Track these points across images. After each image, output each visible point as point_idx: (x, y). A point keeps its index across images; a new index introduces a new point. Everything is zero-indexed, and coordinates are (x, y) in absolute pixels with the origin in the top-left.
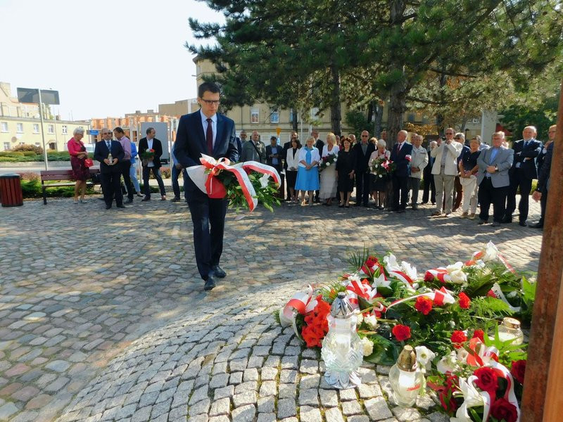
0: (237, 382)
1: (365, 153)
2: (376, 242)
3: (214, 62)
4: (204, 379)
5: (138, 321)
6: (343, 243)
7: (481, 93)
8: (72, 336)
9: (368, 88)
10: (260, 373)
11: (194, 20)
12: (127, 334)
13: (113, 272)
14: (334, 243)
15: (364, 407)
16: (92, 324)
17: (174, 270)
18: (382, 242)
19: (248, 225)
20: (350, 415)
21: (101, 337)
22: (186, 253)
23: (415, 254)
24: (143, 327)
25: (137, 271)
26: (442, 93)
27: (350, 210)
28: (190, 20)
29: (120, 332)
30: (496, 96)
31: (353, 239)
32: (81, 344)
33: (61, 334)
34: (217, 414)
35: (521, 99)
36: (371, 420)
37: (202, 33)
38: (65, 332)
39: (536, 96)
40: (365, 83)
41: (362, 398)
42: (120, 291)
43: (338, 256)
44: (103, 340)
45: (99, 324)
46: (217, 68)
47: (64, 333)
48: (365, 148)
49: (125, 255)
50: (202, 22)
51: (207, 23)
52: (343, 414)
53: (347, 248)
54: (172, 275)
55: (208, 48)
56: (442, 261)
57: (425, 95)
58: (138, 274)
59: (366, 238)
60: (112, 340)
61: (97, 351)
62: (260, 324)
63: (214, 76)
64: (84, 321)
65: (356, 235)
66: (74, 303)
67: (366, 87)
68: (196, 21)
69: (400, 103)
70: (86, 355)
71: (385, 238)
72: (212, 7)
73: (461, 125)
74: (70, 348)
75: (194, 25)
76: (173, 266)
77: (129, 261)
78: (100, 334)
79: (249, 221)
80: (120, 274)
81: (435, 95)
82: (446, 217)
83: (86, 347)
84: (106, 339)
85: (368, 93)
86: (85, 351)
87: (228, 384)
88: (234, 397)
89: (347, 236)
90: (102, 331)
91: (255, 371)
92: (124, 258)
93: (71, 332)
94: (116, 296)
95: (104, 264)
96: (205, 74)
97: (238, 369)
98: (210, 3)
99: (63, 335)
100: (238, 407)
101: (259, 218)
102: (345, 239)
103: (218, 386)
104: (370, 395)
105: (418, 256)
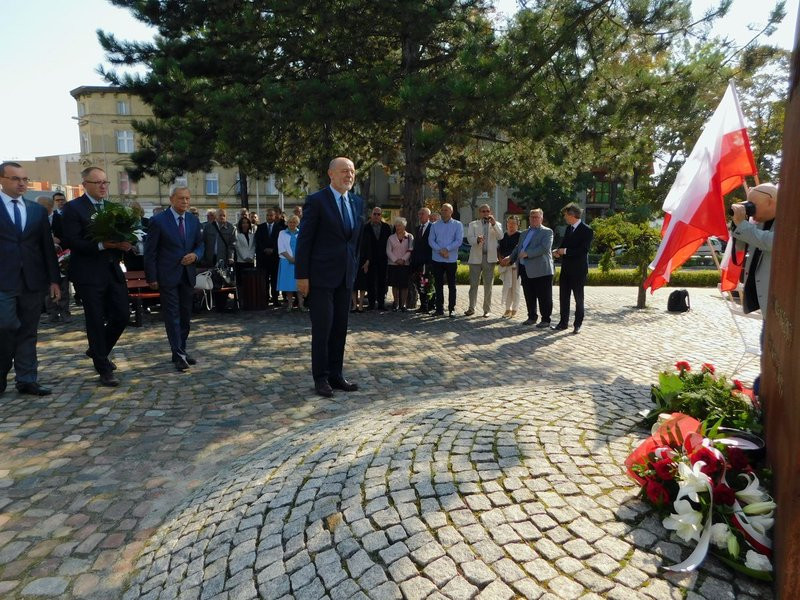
0: (402, 537)
1: (378, 237)
2: (423, 355)
3: (148, 100)
4: (351, 544)
5: (145, 498)
6: (380, 360)
7: (510, 162)
8: (39, 539)
9: (368, 150)
10: (424, 521)
11: (106, 34)
12: (139, 519)
13: (51, 432)
14: (367, 360)
15: (570, 531)
16: (67, 516)
17: (157, 419)
18: (429, 353)
19: (233, 346)
20: (563, 543)
21: (97, 531)
22: (160, 391)
23: (478, 366)
24: (160, 504)
25: (94, 427)
26: (462, 159)
27: (364, 315)
28: (101, 34)
29: (124, 518)
30: (528, 168)
31: (392, 354)
32: (68, 547)
33: (15, 539)
34: (405, 578)
35: (555, 173)
36: (589, 543)
37: (121, 57)
38: (23, 535)
39: (570, 169)
40: (365, 143)
41: (563, 523)
42: (84, 460)
43: (383, 376)
44: (105, 535)
45: (79, 512)
46: (155, 111)
47: (20, 536)
48: (377, 230)
49: (55, 405)
50: (121, 38)
51: (131, 41)
52: (556, 544)
53: (391, 366)
54: (160, 426)
55: (138, 79)
56: (513, 371)
57: (441, 162)
58: (97, 430)
59: (405, 350)
60: (119, 532)
61: (105, 553)
62: (369, 467)
63: (150, 122)
64: (48, 513)
65: (391, 349)
66: (8, 488)
67: (366, 148)
68: (112, 37)
69: (419, 171)
70: (86, 561)
71: (430, 348)
72: (140, 18)
73: (471, 200)
74: (49, 556)
75: (108, 43)
76: (150, 413)
77: (70, 413)
78: (91, 528)
79: (230, 340)
80: (66, 434)
81: (453, 161)
82: (484, 316)
83: (80, 550)
84: (107, 532)
85: (368, 156)
86: (83, 556)
87: (391, 542)
88: (413, 554)
89: (381, 350)
90: (90, 522)
91: (417, 520)
92: (58, 410)
93: (35, 533)
94: (82, 467)
95: (23, 423)
96: (138, 119)
97: (391, 522)
98: (138, 13)
99: (22, 540)
100: (427, 564)
101: (243, 334)
102: (381, 354)
103: (380, 547)
104: (569, 518)
105: (482, 368)
